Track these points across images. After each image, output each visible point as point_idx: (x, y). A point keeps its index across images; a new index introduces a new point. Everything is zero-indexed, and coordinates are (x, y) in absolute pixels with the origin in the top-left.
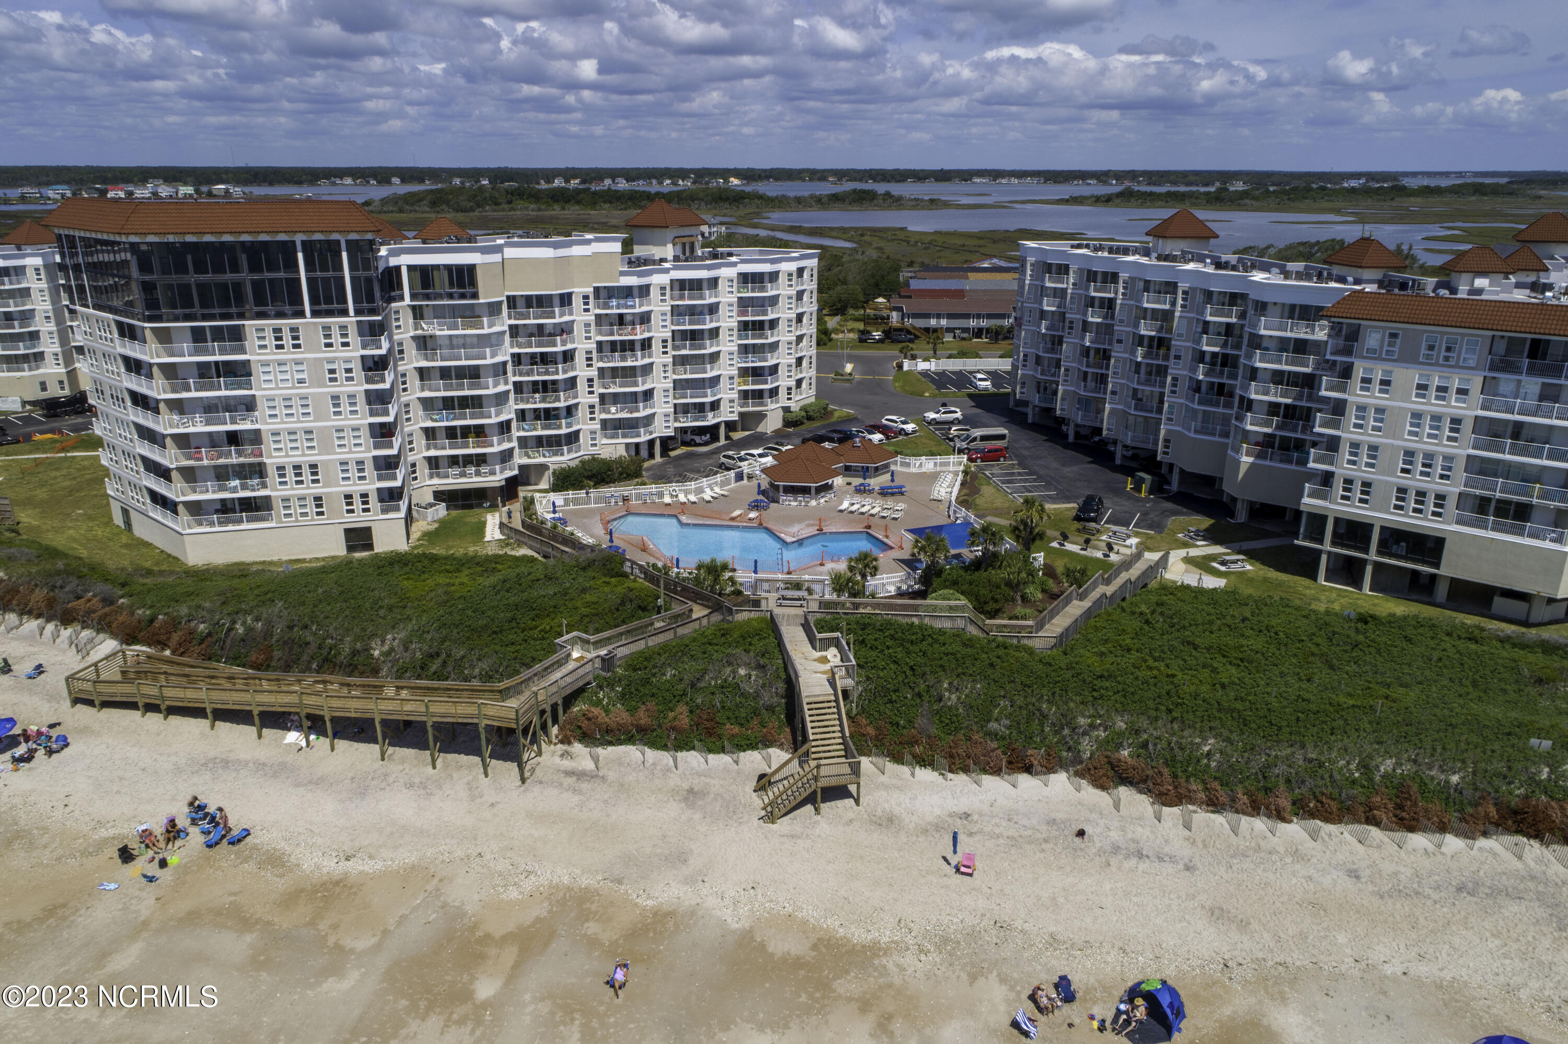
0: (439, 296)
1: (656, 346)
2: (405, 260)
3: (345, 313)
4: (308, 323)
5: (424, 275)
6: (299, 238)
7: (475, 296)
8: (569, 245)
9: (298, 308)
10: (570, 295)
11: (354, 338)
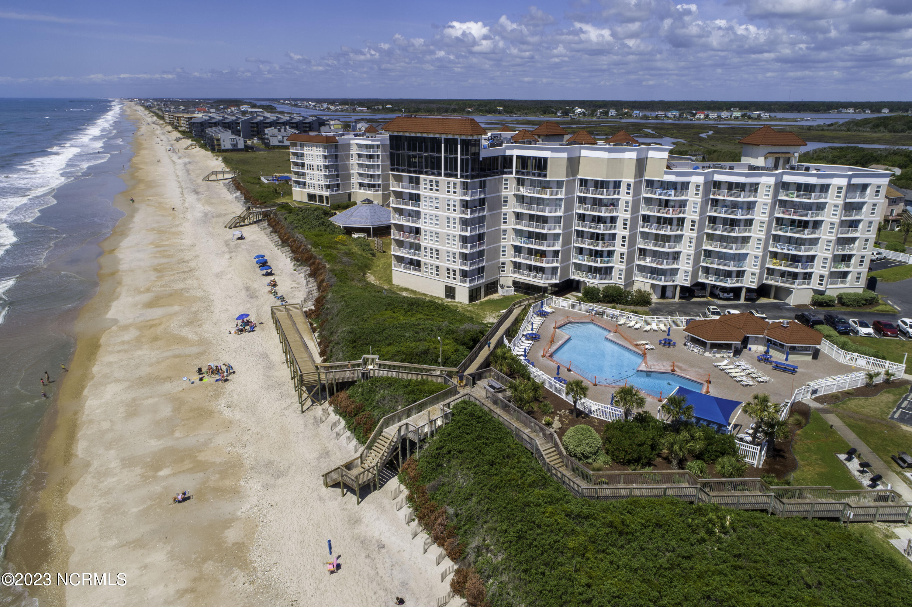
0: (528, 174)
1: (687, 224)
2: (516, 152)
3: (456, 176)
4: (442, 179)
5: (523, 161)
6: (443, 136)
7: (545, 176)
8: (624, 151)
9: (439, 171)
10: (620, 182)
11: (459, 190)
